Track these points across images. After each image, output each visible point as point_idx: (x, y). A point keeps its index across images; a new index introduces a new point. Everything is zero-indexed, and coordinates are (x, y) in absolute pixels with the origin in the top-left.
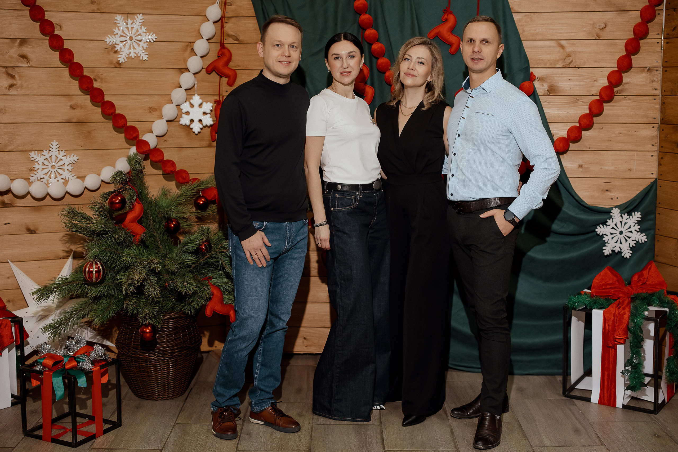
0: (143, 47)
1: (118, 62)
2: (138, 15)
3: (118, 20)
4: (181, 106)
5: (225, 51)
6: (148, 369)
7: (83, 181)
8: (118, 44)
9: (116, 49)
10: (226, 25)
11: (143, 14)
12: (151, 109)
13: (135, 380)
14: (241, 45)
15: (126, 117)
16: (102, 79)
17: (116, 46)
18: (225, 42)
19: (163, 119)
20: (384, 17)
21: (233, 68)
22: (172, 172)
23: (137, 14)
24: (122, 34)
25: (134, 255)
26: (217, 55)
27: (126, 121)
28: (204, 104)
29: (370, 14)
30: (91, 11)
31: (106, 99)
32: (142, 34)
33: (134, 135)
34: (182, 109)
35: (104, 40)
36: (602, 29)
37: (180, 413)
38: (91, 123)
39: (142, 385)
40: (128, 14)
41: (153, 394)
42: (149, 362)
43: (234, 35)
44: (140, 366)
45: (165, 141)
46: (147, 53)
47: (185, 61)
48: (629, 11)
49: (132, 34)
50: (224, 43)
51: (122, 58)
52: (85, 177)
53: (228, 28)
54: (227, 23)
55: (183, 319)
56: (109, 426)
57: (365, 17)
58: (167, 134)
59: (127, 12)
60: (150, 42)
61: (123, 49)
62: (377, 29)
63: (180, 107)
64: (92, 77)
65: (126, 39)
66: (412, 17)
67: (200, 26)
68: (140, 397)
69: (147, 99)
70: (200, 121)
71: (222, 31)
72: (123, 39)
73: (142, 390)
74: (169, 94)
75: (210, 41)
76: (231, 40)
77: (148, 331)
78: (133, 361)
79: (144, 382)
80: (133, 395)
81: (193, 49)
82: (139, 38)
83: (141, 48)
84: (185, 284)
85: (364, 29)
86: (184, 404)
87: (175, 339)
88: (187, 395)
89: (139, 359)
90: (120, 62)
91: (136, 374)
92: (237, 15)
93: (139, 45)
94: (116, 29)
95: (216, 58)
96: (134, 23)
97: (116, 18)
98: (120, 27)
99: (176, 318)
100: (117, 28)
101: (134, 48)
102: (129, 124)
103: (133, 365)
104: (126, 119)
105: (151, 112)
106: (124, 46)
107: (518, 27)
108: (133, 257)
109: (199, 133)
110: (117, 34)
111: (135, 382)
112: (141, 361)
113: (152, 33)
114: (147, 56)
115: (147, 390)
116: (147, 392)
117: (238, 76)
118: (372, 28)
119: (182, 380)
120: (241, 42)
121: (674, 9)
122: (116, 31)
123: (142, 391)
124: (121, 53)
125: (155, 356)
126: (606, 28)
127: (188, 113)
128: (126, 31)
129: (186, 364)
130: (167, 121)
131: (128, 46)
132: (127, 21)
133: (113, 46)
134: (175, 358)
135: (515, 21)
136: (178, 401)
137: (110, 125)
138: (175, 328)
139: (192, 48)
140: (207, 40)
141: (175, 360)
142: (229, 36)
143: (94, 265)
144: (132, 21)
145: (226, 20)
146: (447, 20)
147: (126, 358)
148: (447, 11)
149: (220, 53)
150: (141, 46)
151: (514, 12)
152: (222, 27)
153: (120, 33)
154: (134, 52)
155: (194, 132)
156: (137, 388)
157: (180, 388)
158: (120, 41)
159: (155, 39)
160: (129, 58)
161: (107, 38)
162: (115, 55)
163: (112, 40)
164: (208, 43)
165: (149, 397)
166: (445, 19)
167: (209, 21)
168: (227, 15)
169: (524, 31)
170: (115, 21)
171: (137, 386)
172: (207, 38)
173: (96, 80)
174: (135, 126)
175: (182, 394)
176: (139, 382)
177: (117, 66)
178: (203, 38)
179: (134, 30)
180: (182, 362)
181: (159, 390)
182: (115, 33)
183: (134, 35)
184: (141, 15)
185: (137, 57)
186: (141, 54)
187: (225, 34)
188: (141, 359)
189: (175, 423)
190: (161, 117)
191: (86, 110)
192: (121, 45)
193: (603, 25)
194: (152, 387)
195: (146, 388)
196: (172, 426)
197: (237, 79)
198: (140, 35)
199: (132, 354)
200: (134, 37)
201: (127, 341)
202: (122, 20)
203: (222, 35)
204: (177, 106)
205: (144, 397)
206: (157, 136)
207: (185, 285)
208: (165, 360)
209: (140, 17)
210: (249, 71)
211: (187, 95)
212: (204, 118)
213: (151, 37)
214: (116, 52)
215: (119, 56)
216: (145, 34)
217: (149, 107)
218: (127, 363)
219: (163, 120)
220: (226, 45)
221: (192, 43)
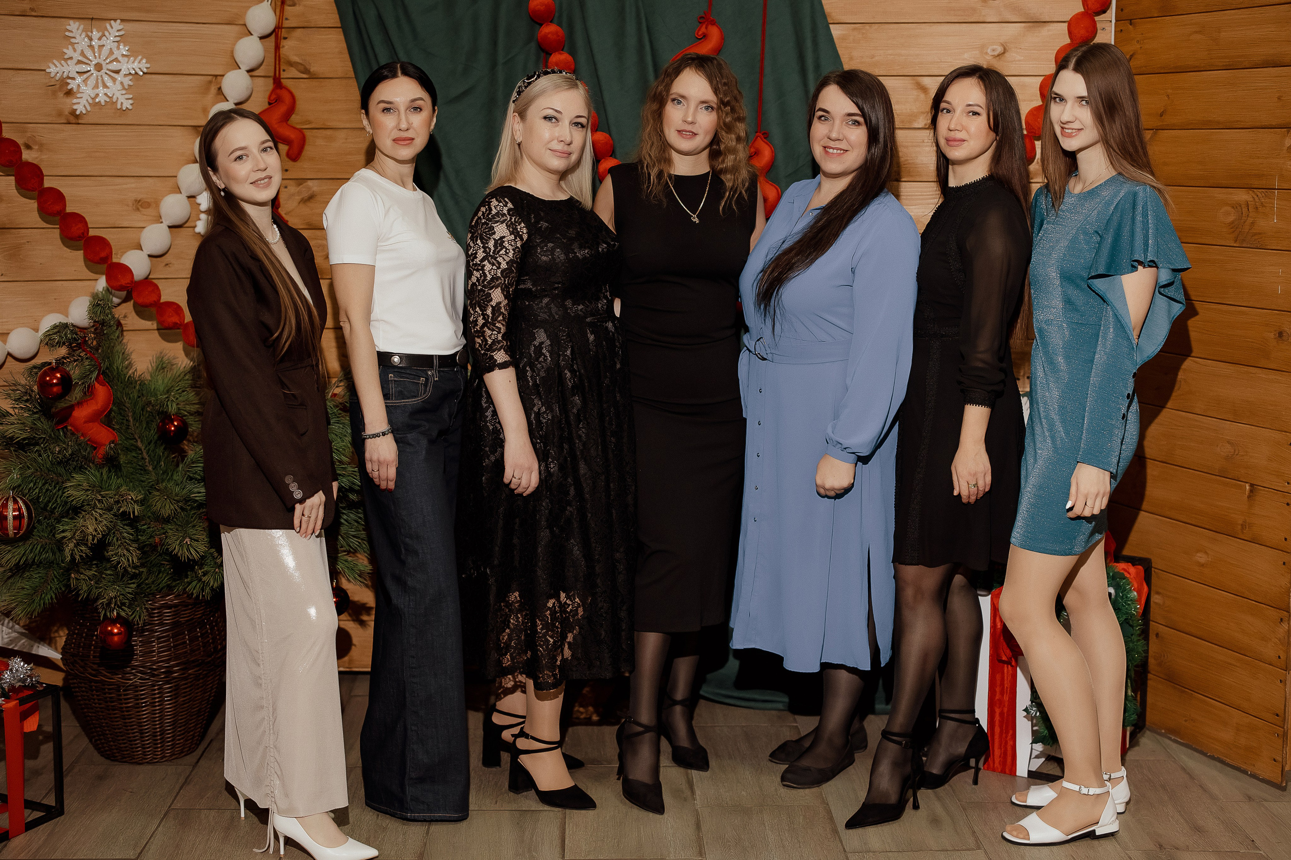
0: (122, 83)
1: (73, 113)
2: (112, 22)
3: (72, 32)
4: (197, 197)
5: (284, 94)
6: (122, 704)
7: (5, 342)
8: (73, 79)
9: (69, 87)
10: (284, 43)
11: (122, 20)
12: (140, 204)
13: (97, 725)
14: (314, 83)
15: (87, 219)
16: (41, 145)
17: (69, 81)
18: (283, 75)
19: (162, 222)
20: (586, 30)
21: (298, 127)
22: (175, 326)
23: (111, 20)
24: (81, 58)
25: (90, 486)
26: (267, 100)
27: (87, 226)
29: (560, 25)
30: (18, 13)
31: (47, 183)
32: (120, 58)
33: (103, 255)
34: (200, 204)
35: (45, 70)
36: (998, 55)
37: (181, 788)
38: (20, 230)
39: (111, 734)
40: (92, 19)
41: (133, 752)
42: (124, 691)
43: (301, 62)
44: (106, 698)
45: (167, 264)
46: (131, 96)
47: (206, 110)
48: (1048, 22)
49: (100, 58)
50: (282, 77)
51: (81, 107)
52: (9, 333)
53: (289, 48)
54: (285, 38)
55: (190, 607)
56: (38, 814)
57: (549, 30)
58: (170, 252)
59: (91, 17)
60: (136, 76)
61: (83, 88)
62: (573, 53)
63: (195, 201)
64: (20, 141)
65: (89, 69)
66: (639, 29)
67: (235, 44)
68: (108, 757)
69: (131, 184)
71: (278, 54)
72: (84, 68)
73: (112, 743)
74: (175, 175)
75: (255, 73)
76: (294, 72)
77: (116, 631)
78: (94, 687)
79: (115, 729)
80: (96, 753)
81: (220, 89)
82: (115, 66)
83: (120, 87)
84: (188, 540)
85: (548, 54)
86: (192, 771)
87: (175, 646)
88: (200, 753)
89: (104, 685)
90: (78, 113)
91: (100, 714)
92: (306, 24)
93: (114, 80)
94: (68, 49)
95: (266, 106)
96: (104, 38)
97: (68, 27)
98: (76, 45)
99: (175, 606)
100: (70, 47)
101: (105, 86)
102: (92, 233)
103: (93, 695)
104: (86, 223)
105: (138, 209)
106: (85, 81)
107: (841, 51)
108: (88, 490)
110: (71, 58)
111: (99, 729)
112: (109, 689)
113: (140, 57)
114: (131, 102)
115: (120, 744)
116: (122, 748)
117: (307, 141)
118: (562, 50)
119: (191, 724)
120: (313, 77)
121: (1131, 20)
122: (69, 52)
123: (112, 746)
124: (79, 95)
125: (135, 678)
126: (1006, 54)
128: (89, 54)
129: (197, 693)
130: (170, 227)
131: (92, 81)
132: (90, 34)
133: (64, 82)
134: (175, 682)
135: (835, 40)
136: (181, 765)
137: (55, 233)
138: (175, 625)
139: (218, 86)
140: (248, 71)
141: (175, 686)
142: (291, 64)
143: (11, 505)
144: (100, 34)
145: (284, 33)
146: (705, 36)
147: (81, 683)
148: (706, 19)
149: (273, 97)
150: (118, 83)
151: (831, 22)
152: (277, 47)
153: (77, 56)
154: (106, 94)
156: (103, 741)
157: (187, 740)
158: (77, 72)
159: (146, 68)
160: (95, 104)
161: (51, 65)
162: (68, 100)
163: (59, 69)
164: (249, 78)
165: (125, 758)
166: (701, 35)
167: (252, 35)
168: (286, 24)
169: (851, 58)
170: (67, 33)
171: (102, 737)
172: (248, 68)
173: (28, 147)
174: (104, 236)
175: (191, 751)
176: (106, 728)
177: (72, 119)
178: (240, 68)
179: (105, 51)
180: (188, 690)
181: (144, 745)
182: (66, 57)
183: (104, 60)
184: (119, 21)
185: (111, 103)
186: (119, 98)
187: (282, 60)
188: (108, 685)
189: (170, 807)
190: (159, 219)
191: (9, 205)
192: (79, 80)
193: (1000, 49)
194: (130, 737)
195: (119, 740)
196: (163, 813)
197: (306, 147)
198: (116, 60)
199: (90, 674)
200: (104, 65)
201: (81, 649)
202: (80, 31)
203: (277, 62)
204: (189, 197)
205: (117, 757)
206: (150, 256)
207: (187, 542)
208: (155, 686)
209: (117, 25)
210: (329, 132)
213: (139, 65)
214: (69, 93)
215: (75, 101)
216: (126, 59)
217: (136, 201)
218: (83, 692)
219: (162, 224)
220: (285, 82)
221: (218, 77)
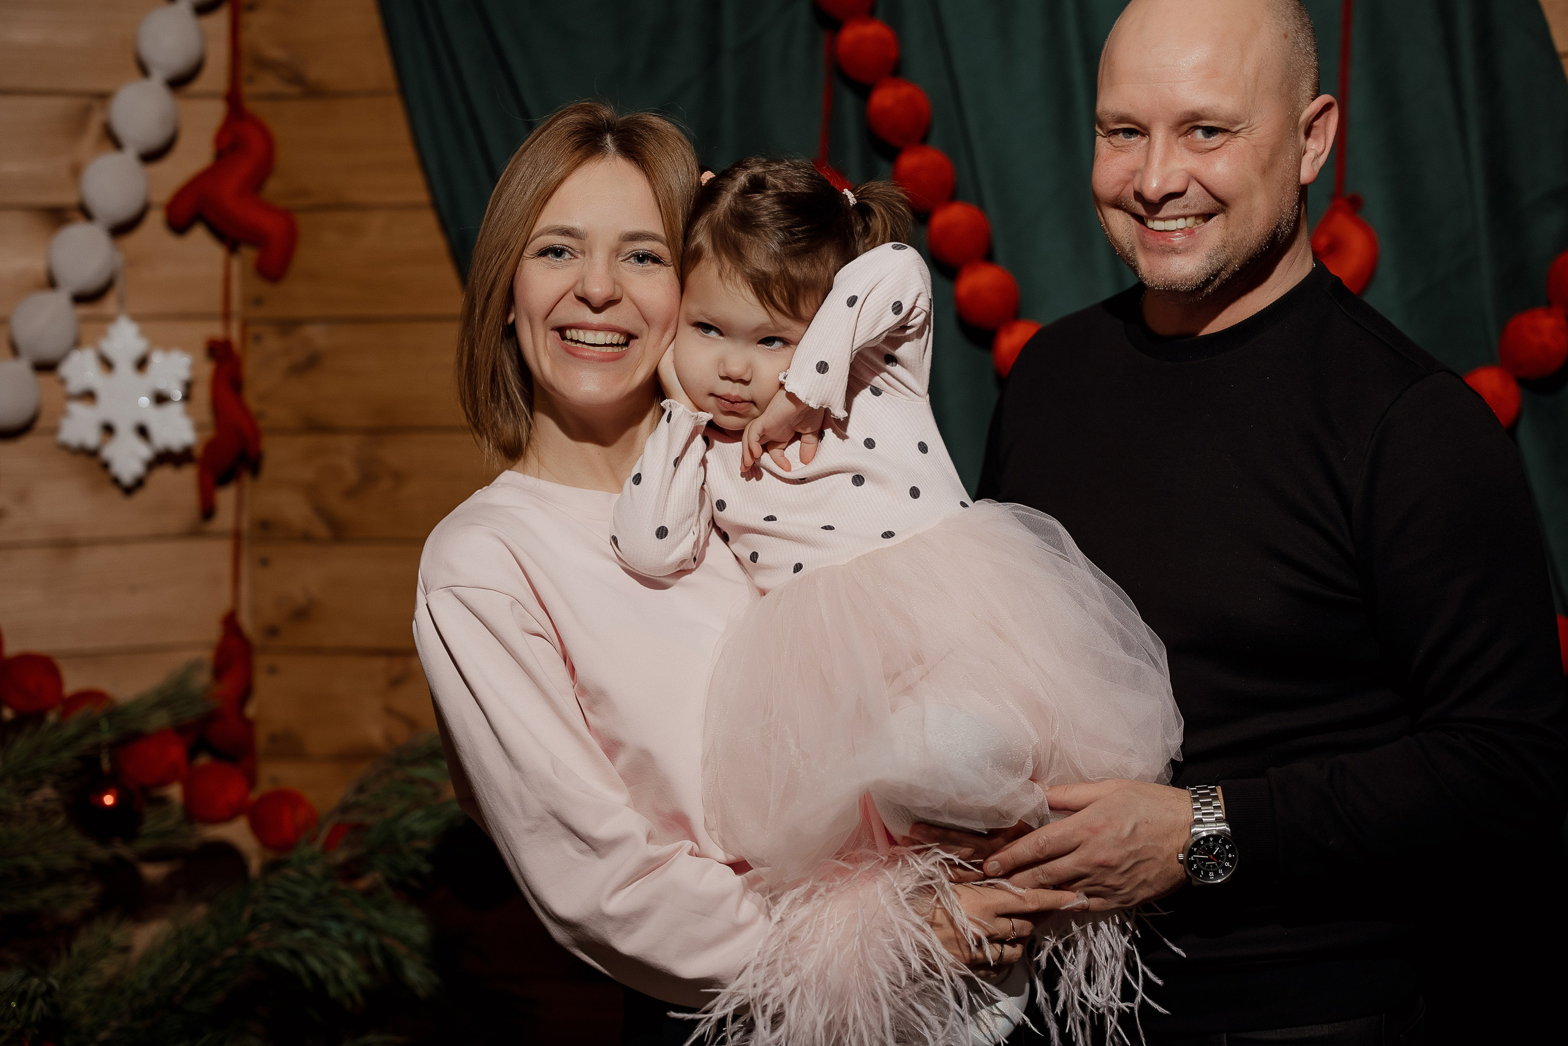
4: (57, 365)
5: (251, 133)
10: (246, 17)
14: (314, 106)
18: (247, 89)
21: (282, 204)
26: (212, 149)
28: (157, 359)
34: (66, 381)
43: (285, 58)
47: (76, 171)
50: (248, 96)
53: (258, 28)
54: (252, 8)
62: (893, 21)
67: (140, 24)
70: (143, 432)
71: (238, 44)
74: (6, 317)
76: (269, 83)
81: (107, 123)
85: (836, 25)
95: (211, 161)
109: (139, 483)
117: (301, 235)
118: (869, 15)
120: (312, 92)
127: (89, 396)
139: (104, 117)
140: (170, 82)
142: (264, 64)
149: (227, 138)
152: (237, 30)
155: (116, 481)
164: (171, 96)
167: (174, 2)
172: (169, 76)
178: (151, 76)
187: (249, 58)
197: (300, 250)
203: (238, 63)
204: (37, 367)
210: (348, 216)
211: (84, 320)
212: (156, 418)
220: (252, 107)
221: (104, 97)
